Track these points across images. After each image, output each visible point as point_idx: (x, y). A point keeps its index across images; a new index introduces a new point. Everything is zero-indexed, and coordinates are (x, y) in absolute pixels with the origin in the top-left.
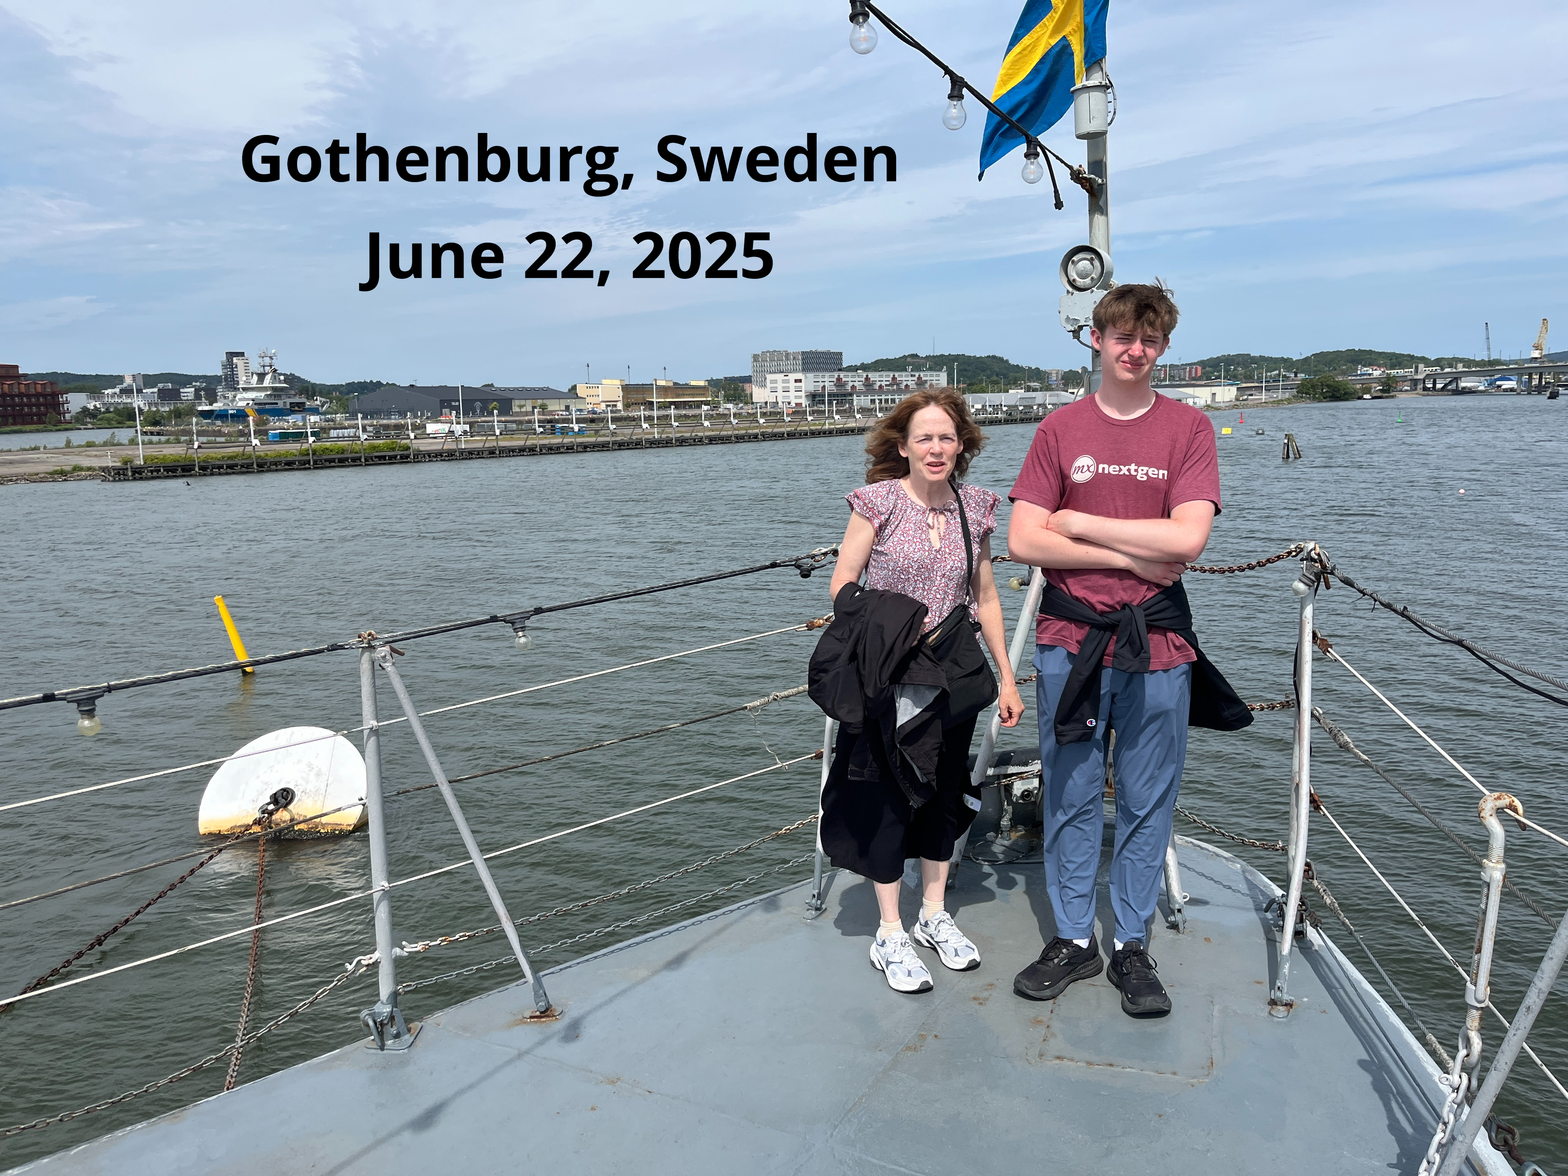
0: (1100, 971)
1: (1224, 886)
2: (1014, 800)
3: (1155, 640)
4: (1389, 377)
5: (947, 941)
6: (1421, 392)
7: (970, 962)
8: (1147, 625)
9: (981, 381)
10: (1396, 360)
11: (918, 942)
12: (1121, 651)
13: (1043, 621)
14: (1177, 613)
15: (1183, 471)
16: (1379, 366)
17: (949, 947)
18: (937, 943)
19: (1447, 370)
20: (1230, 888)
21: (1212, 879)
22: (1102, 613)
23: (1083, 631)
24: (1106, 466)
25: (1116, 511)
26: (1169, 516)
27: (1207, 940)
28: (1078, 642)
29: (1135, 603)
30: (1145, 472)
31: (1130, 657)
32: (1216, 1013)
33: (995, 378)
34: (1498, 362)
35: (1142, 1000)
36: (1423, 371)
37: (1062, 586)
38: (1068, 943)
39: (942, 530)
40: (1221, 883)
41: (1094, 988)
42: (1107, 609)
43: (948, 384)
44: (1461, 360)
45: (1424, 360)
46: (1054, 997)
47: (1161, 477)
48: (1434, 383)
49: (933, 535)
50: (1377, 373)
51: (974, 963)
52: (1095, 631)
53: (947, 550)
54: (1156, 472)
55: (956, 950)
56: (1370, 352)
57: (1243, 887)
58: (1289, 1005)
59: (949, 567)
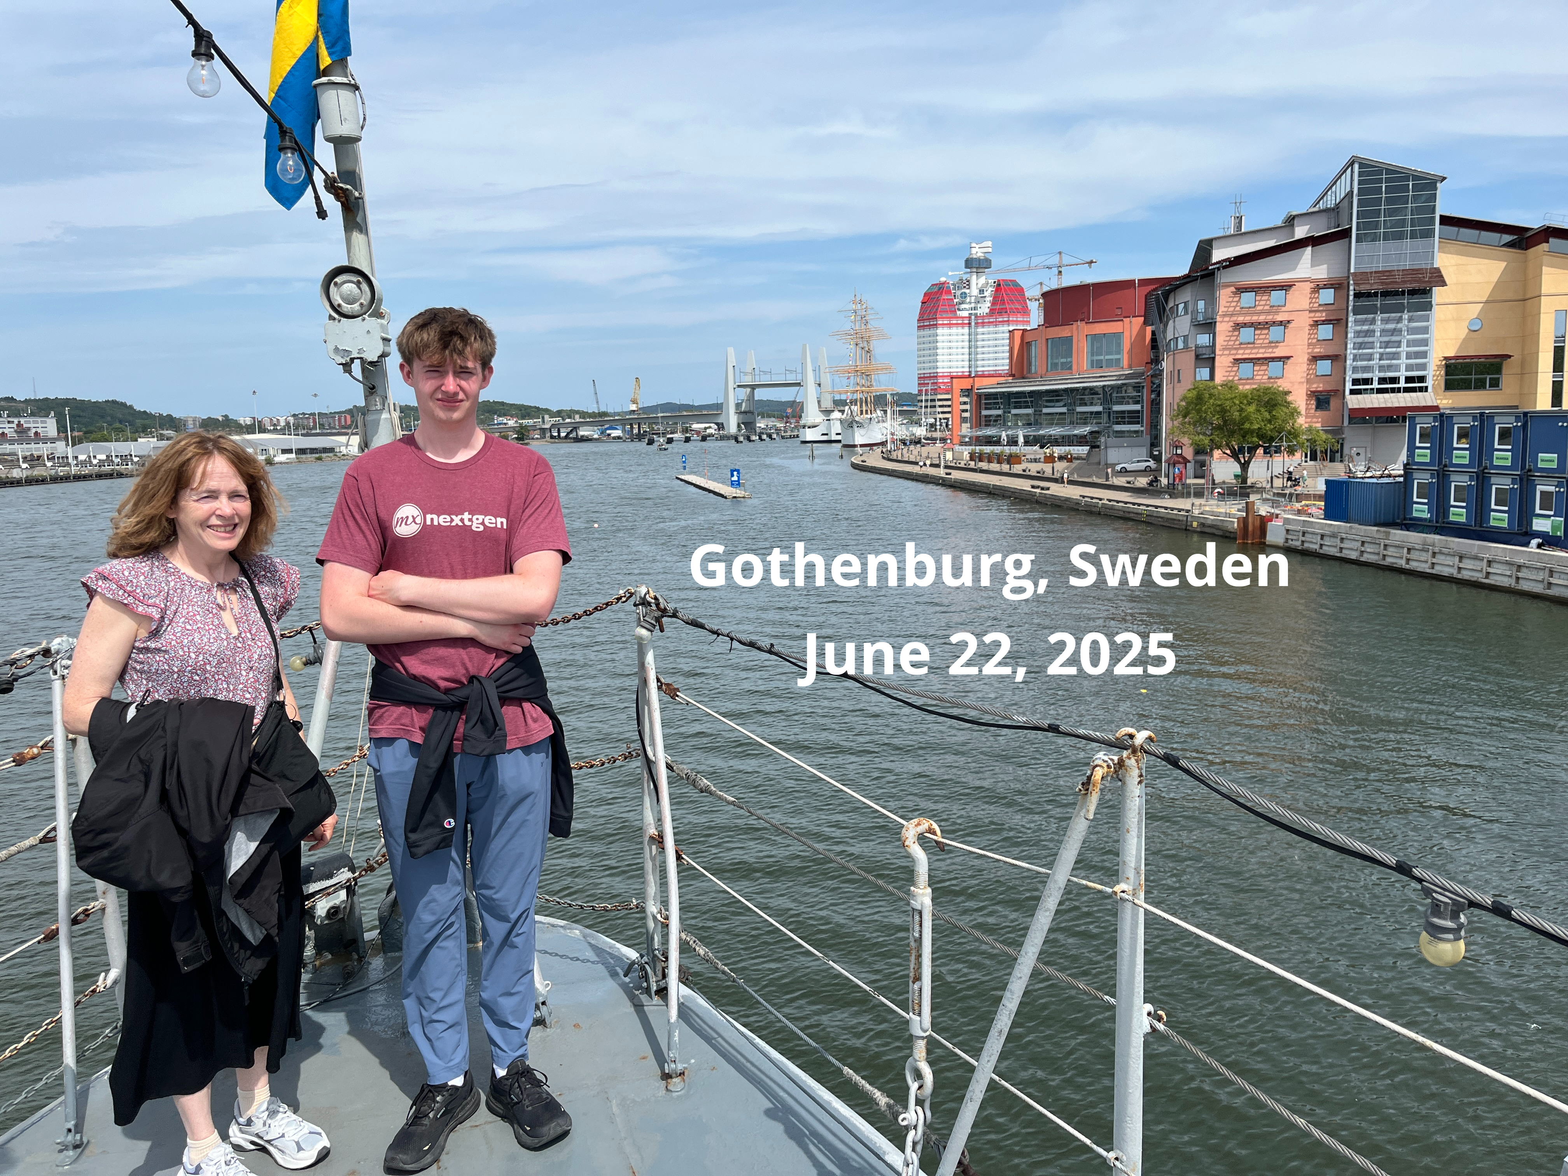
0: (477, 1106)
1: (572, 959)
2: (319, 922)
3: (509, 713)
4: (521, 427)
5: (283, 1136)
6: (548, 439)
7: (319, 1153)
8: (500, 698)
9: (101, 428)
10: (525, 411)
11: (238, 1148)
12: (472, 733)
13: (374, 709)
14: (531, 680)
15: (524, 518)
16: (512, 416)
17: (288, 1144)
18: (269, 1142)
19: (568, 420)
20: (578, 959)
21: (557, 955)
22: (447, 691)
23: (425, 716)
24: (435, 517)
25: (452, 568)
26: (511, 571)
27: (576, 1026)
28: (421, 729)
29: (483, 674)
30: (480, 521)
31: (484, 737)
32: (615, 1109)
33: (117, 425)
34: (605, 414)
35: (545, 1129)
36: (549, 421)
37: (398, 665)
38: (442, 1088)
39: (236, 610)
40: (567, 957)
41: (477, 1129)
42: (453, 685)
43: (59, 432)
44: (577, 412)
45: (547, 411)
46: (436, 1160)
47: (499, 526)
48: (559, 432)
49: (227, 617)
50: (511, 423)
51: (325, 1152)
52: (440, 713)
53: (249, 635)
54: (494, 521)
55: (298, 1143)
56: (503, 404)
57: (590, 954)
58: (682, 1074)
59: (256, 656)
